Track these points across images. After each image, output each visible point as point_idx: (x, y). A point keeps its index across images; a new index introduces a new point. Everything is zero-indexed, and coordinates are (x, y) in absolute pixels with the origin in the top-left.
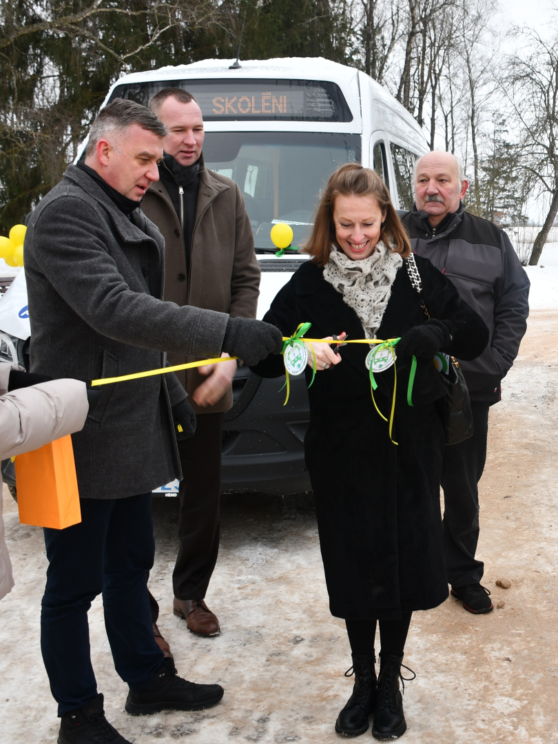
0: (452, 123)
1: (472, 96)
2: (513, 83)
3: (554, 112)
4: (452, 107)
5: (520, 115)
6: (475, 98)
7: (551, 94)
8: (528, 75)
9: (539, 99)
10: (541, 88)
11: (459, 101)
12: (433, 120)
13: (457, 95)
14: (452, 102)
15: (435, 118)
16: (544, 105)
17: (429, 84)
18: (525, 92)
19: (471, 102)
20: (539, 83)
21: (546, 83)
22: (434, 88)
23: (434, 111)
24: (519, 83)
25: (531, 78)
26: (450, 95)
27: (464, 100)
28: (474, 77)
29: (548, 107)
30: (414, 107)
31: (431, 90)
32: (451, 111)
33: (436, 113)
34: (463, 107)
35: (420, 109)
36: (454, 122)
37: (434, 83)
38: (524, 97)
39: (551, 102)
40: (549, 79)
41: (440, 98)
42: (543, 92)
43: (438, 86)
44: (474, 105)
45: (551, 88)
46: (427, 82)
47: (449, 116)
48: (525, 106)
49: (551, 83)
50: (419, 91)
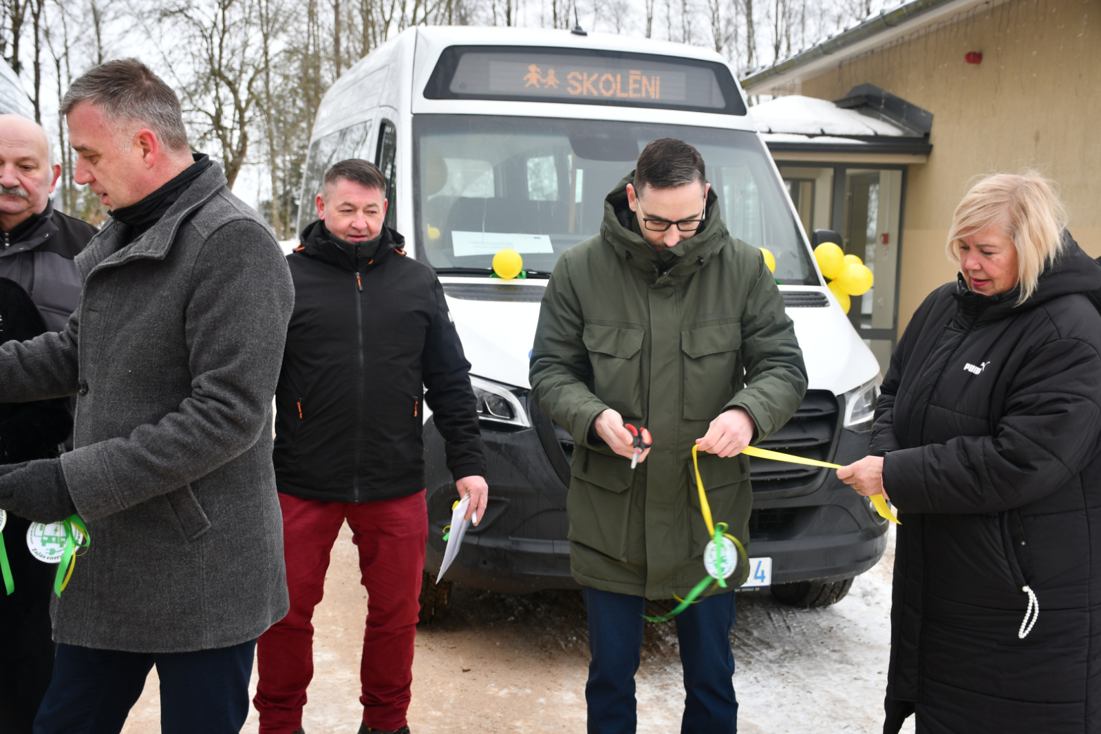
0: (68, 71)
1: (98, 33)
2: (160, 20)
3: (220, 66)
4: (67, 48)
5: (170, 67)
6: (102, 37)
7: (216, 40)
8: (181, 11)
9: (199, 45)
10: (202, 31)
11: (78, 39)
12: (37, 65)
13: (74, 31)
14: (66, 41)
15: (40, 60)
16: (205, 56)
17: (28, 11)
18: (178, 34)
19: (96, 43)
20: (198, 24)
21: (207, 24)
22: (36, 16)
23: (38, 51)
24: (168, 21)
25: (186, 16)
26: (62, 30)
27: (85, 39)
28: (99, 7)
29: (211, 58)
30: (6, 42)
31: (32, 20)
32: (66, 54)
33: (42, 55)
34: (84, 49)
35: (16, 46)
36: (71, 70)
37: (36, 9)
38: (177, 41)
39: (216, 52)
40: (213, 19)
41: (47, 33)
42: (204, 36)
43: (42, 15)
44: (100, 48)
45: (215, 32)
46: (24, 8)
47: (63, 62)
48: (178, 54)
49: (215, 25)
50: (13, 19)
